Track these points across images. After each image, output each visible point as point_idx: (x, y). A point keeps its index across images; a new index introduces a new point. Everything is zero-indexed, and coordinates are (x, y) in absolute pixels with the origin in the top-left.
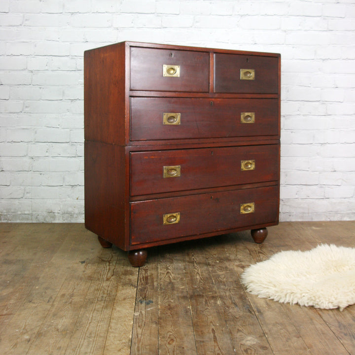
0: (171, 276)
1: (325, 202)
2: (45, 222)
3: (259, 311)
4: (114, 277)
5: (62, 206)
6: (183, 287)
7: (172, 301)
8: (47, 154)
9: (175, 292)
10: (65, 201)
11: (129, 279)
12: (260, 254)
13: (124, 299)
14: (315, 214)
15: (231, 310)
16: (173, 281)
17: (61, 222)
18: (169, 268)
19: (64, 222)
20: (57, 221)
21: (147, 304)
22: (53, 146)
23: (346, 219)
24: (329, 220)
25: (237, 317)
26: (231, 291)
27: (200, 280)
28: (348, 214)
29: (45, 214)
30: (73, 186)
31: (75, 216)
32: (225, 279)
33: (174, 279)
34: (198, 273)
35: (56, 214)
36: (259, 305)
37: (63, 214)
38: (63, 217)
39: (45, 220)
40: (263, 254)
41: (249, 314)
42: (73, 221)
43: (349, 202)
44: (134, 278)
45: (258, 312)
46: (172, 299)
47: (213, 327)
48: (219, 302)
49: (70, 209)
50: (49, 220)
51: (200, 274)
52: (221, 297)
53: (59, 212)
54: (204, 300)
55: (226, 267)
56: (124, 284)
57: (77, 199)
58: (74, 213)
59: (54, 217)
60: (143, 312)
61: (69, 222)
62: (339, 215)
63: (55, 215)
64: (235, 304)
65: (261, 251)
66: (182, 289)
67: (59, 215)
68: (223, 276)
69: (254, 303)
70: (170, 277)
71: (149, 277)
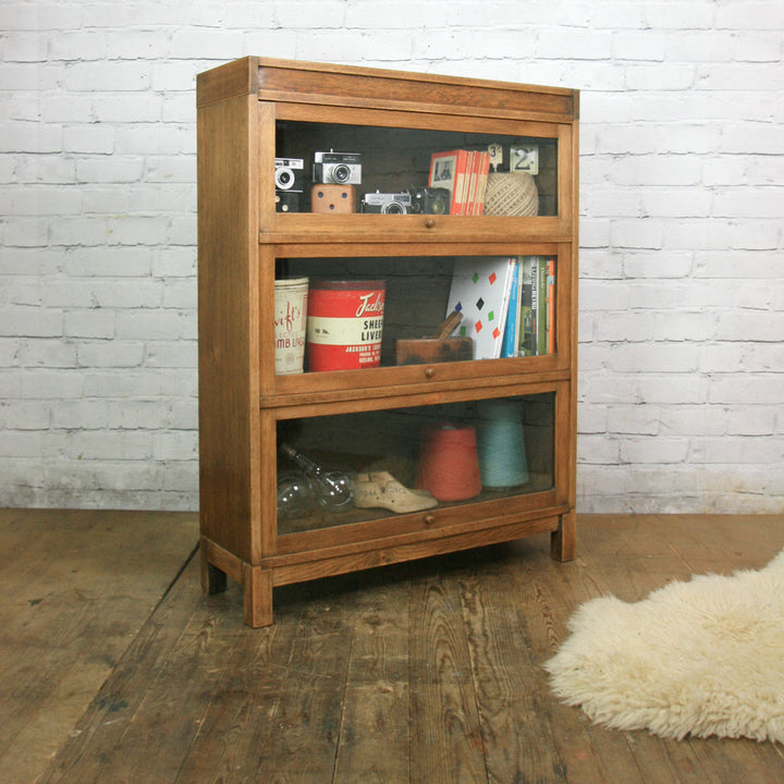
0: (203, 643)
1: (622, 471)
2: (11, 506)
3: (350, 737)
4: (80, 639)
5: (47, 473)
6: (216, 670)
7: (171, 704)
8: (16, 362)
9: (191, 681)
10: (54, 462)
11: (109, 646)
12: (432, 593)
13: (71, 694)
14: (599, 497)
15: (287, 733)
16: (201, 654)
17: (45, 507)
18: (213, 622)
19: (53, 507)
20: (37, 506)
21: (114, 709)
22: (27, 346)
23: (670, 510)
24: (630, 511)
25: (293, 749)
26: (317, 683)
27: (262, 655)
28: (675, 499)
29: (13, 489)
30: (70, 431)
31: (75, 494)
32: (318, 653)
33: (207, 650)
34: (268, 636)
35: (36, 490)
36: (358, 721)
37: (48, 490)
38: (50, 497)
39: (12, 502)
40: (439, 592)
41: (325, 742)
42: (71, 505)
43: (675, 472)
44: (121, 643)
45: (348, 740)
46: (173, 700)
47: (225, 774)
48: (272, 711)
49: (64, 480)
50: (20, 502)
51: (272, 638)
52: (285, 700)
53: (42, 485)
54: (244, 704)
55: (338, 624)
56: (93, 659)
57: (80, 458)
58: (73, 488)
59: (31, 496)
60: (93, 730)
61: (62, 507)
62: (653, 501)
63: (32, 492)
64: (306, 717)
65: (439, 586)
66: (212, 674)
67: (41, 491)
68: (319, 645)
69: (351, 716)
70: (200, 645)
71: (155, 644)
